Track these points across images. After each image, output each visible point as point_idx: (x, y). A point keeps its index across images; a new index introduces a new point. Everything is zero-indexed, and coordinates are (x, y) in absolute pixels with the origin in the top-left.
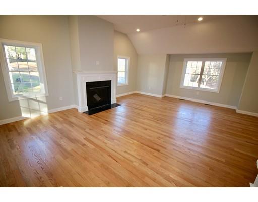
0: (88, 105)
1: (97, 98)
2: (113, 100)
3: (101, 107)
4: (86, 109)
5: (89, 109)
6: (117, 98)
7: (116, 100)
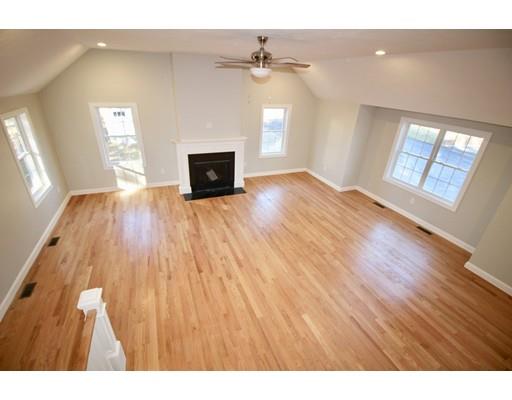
0: (191, 185)
1: (212, 176)
2: (238, 183)
3: (213, 190)
4: (189, 190)
5: (193, 190)
6: (245, 179)
7: (243, 182)
